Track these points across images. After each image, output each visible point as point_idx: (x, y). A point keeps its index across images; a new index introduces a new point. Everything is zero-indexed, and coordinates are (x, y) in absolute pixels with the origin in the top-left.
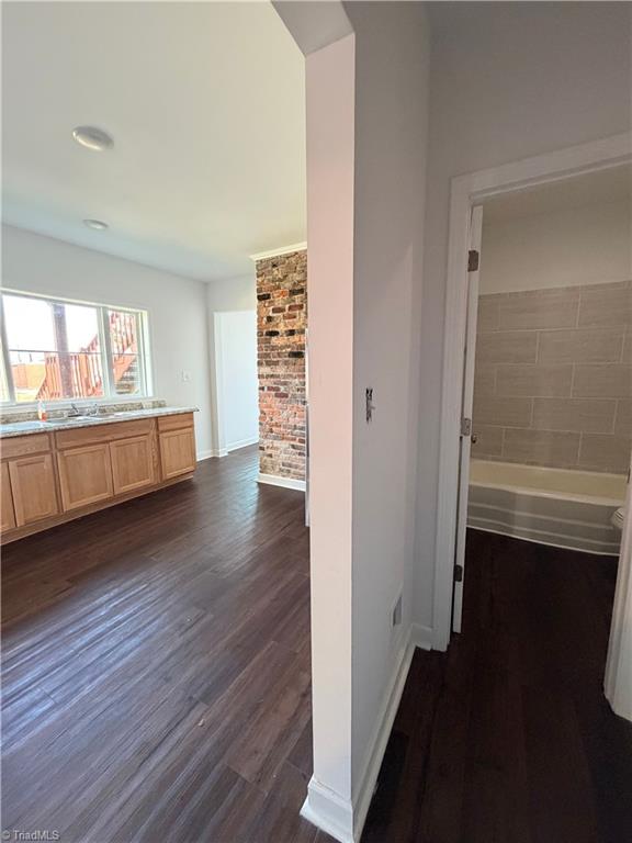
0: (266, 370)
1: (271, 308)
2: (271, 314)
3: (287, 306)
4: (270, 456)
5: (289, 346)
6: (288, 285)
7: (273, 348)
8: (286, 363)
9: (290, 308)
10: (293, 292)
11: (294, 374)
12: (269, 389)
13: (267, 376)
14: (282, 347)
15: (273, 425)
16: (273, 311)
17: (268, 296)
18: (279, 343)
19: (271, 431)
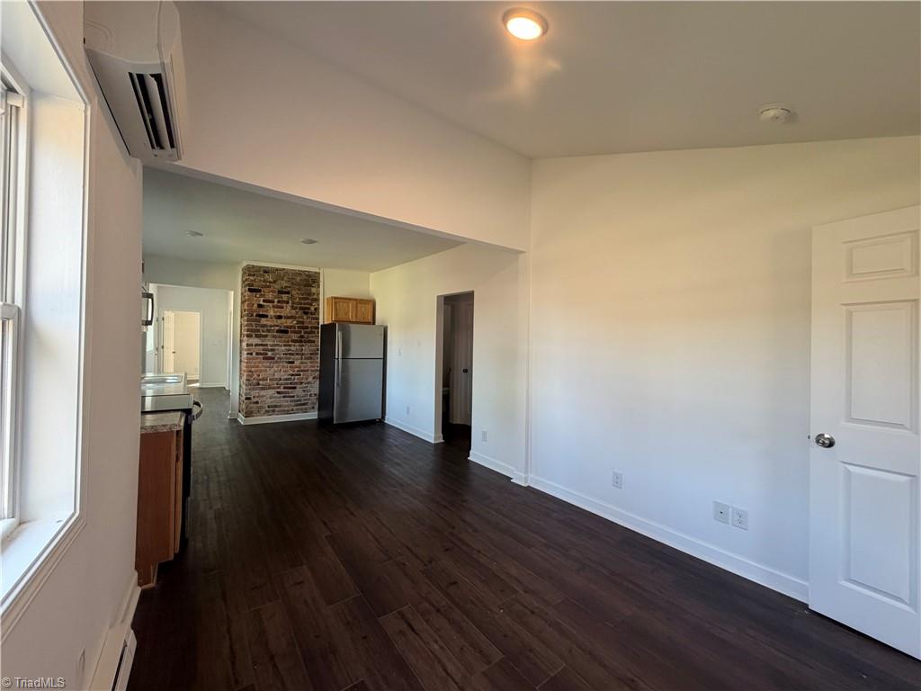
0: (255, 341)
1: (262, 299)
2: (261, 303)
3: (276, 300)
4: (257, 403)
5: (277, 326)
6: (277, 287)
7: (264, 326)
8: (274, 337)
9: (279, 302)
10: (280, 292)
11: (281, 344)
12: (257, 354)
13: (256, 345)
14: (271, 326)
15: (260, 380)
16: (264, 301)
17: (260, 291)
18: (269, 323)
19: (258, 384)
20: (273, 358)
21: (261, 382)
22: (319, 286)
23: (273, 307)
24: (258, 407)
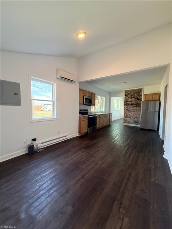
2: (127, 98)
5: (131, 103)
6: (131, 94)
8: (130, 106)
13: (126, 108)
20: (130, 111)
21: (127, 116)
22: (142, 92)
23: (130, 99)
24: (126, 121)
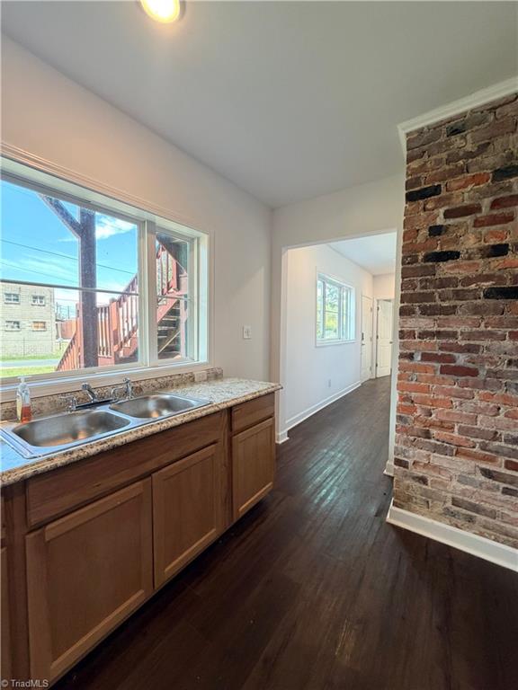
0: (423, 324)
1: (442, 211)
2: (440, 221)
3: (486, 202)
4: (423, 480)
5: (488, 278)
7: (444, 283)
8: (476, 310)
9: (494, 205)
11: (500, 331)
12: (426, 357)
13: (423, 335)
14: (468, 281)
15: (432, 425)
16: (447, 215)
17: (436, 190)
18: (461, 273)
19: (427, 435)
20: (474, 373)
21: (434, 432)
23: (477, 224)
24: (425, 493)
